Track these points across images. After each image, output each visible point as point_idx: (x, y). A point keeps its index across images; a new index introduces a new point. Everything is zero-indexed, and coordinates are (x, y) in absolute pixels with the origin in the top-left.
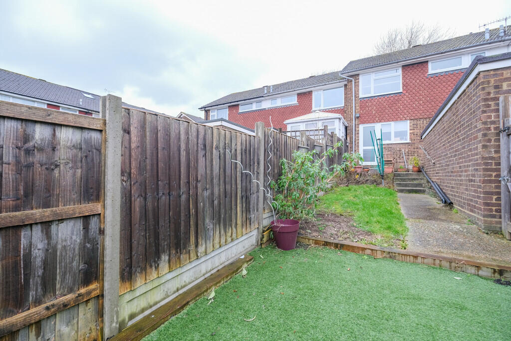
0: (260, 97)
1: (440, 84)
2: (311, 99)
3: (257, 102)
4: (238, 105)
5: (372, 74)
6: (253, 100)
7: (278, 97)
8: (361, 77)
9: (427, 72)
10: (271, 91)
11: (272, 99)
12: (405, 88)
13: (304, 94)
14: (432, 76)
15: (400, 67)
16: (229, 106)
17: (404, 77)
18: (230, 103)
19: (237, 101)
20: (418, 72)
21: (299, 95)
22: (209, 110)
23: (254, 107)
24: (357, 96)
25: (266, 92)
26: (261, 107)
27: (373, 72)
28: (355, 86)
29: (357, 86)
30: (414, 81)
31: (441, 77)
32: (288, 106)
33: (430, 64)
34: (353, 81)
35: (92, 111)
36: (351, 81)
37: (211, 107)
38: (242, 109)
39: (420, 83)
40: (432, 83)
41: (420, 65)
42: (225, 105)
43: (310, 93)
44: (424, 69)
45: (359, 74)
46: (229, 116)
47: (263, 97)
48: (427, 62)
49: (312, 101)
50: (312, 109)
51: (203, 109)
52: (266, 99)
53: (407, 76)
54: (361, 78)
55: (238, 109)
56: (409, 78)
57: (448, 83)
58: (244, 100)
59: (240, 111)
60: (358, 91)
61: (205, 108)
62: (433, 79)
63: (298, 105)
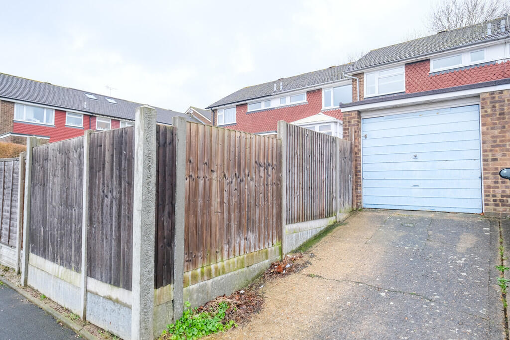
0: (268, 96)
1: (441, 83)
2: (321, 98)
3: (266, 101)
4: (246, 104)
5: (376, 72)
6: (261, 99)
7: (287, 96)
8: (365, 75)
9: (429, 71)
10: (281, 89)
11: (281, 98)
12: (408, 87)
13: (314, 91)
14: (433, 75)
15: (402, 65)
16: (237, 106)
17: (407, 75)
18: (238, 102)
19: (245, 101)
20: (420, 70)
21: (308, 92)
22: (216, 110)
23: (263, 106)
24: (362, 96)
25: (275, 90)
26: (270, 106)
27: (377, 70)
28: (360, 85)
29: (361, 85)
30: (417, 80)
31: (443, 76)
32: (297, 105)
33: (432, 62)
34: (358, 80)
35: (96, 114)
36: (356, 80)
37: (218, 106)
38: (250, 108)
39: (422, 82)
40: (434, 82)
41: (422, 63)
42: (232, 104)
43: (320, 90)
44: (426, 67)
45: (363, 73)
46: (237, 116)
47: (271, 95)
48: (429, 60)
49: (321, 100)
50: (321, 108)
51: (210, 109)
52: (275, 98)
53: (409, 75)
54: (366, 77)
55: (246, 109)
56: (412, 77)
57: (449, 82)
58: (252, 99)
59: (249, 111)
60: (363, 91)
61: (212, 107)
62: (434, 78)
63: (307, 103)
